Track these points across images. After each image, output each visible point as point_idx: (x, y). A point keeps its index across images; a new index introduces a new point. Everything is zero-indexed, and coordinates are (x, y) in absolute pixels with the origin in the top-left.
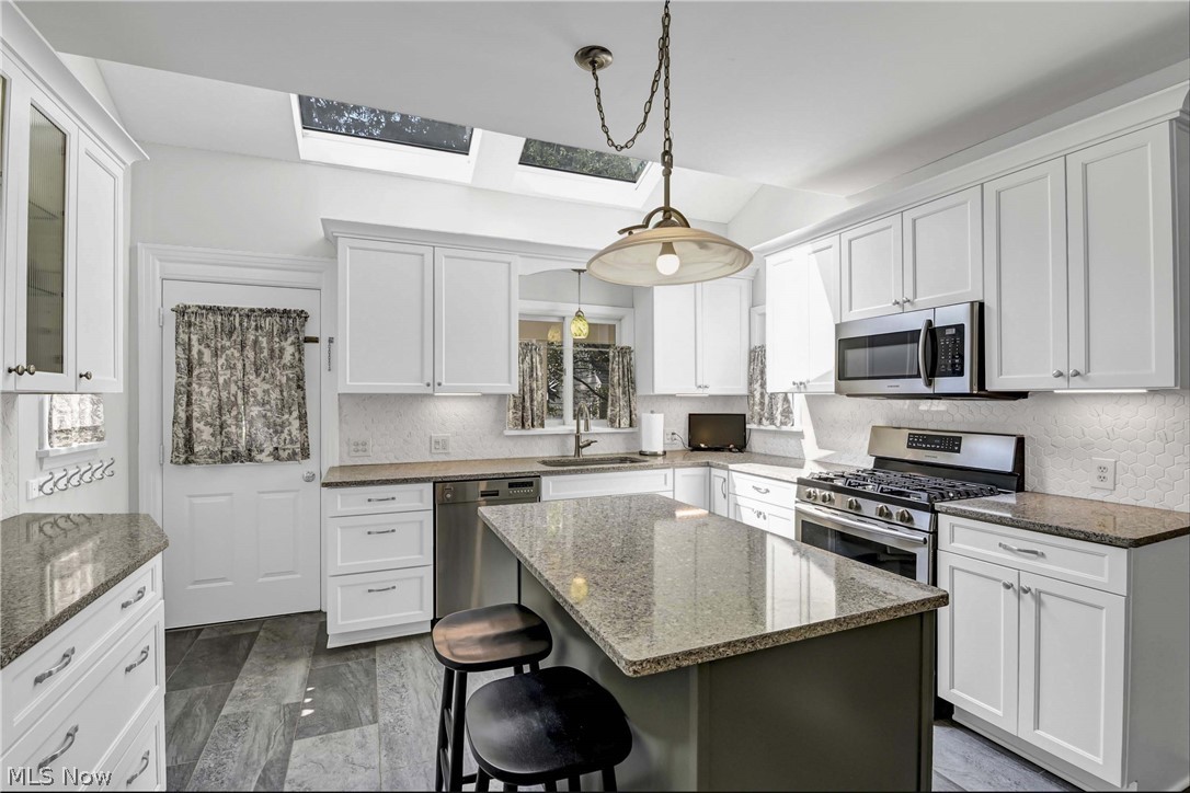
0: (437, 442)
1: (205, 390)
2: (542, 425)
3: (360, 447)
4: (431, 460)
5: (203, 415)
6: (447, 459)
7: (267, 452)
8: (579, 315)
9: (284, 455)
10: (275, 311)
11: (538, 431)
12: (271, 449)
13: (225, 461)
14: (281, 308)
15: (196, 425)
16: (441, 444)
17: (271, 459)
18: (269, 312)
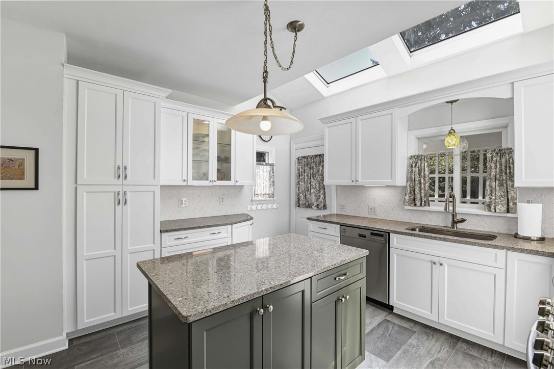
0: (371, 209)
1: (303, 183)
2: (429, 205)
3: (342, 207)
4: (369, 217)
5: (302, 192)
6: (376, 218)
7: (314, 206)
8: (452, 132)
9: (320, 207)
10: (318, 155)
11: (426, 208)
12: (316, 204)
13: (306, 207)
14: (319, 154)
15: (300, 195)
16: (372, 210)
17: (316, 208)
18: (316, 156)
